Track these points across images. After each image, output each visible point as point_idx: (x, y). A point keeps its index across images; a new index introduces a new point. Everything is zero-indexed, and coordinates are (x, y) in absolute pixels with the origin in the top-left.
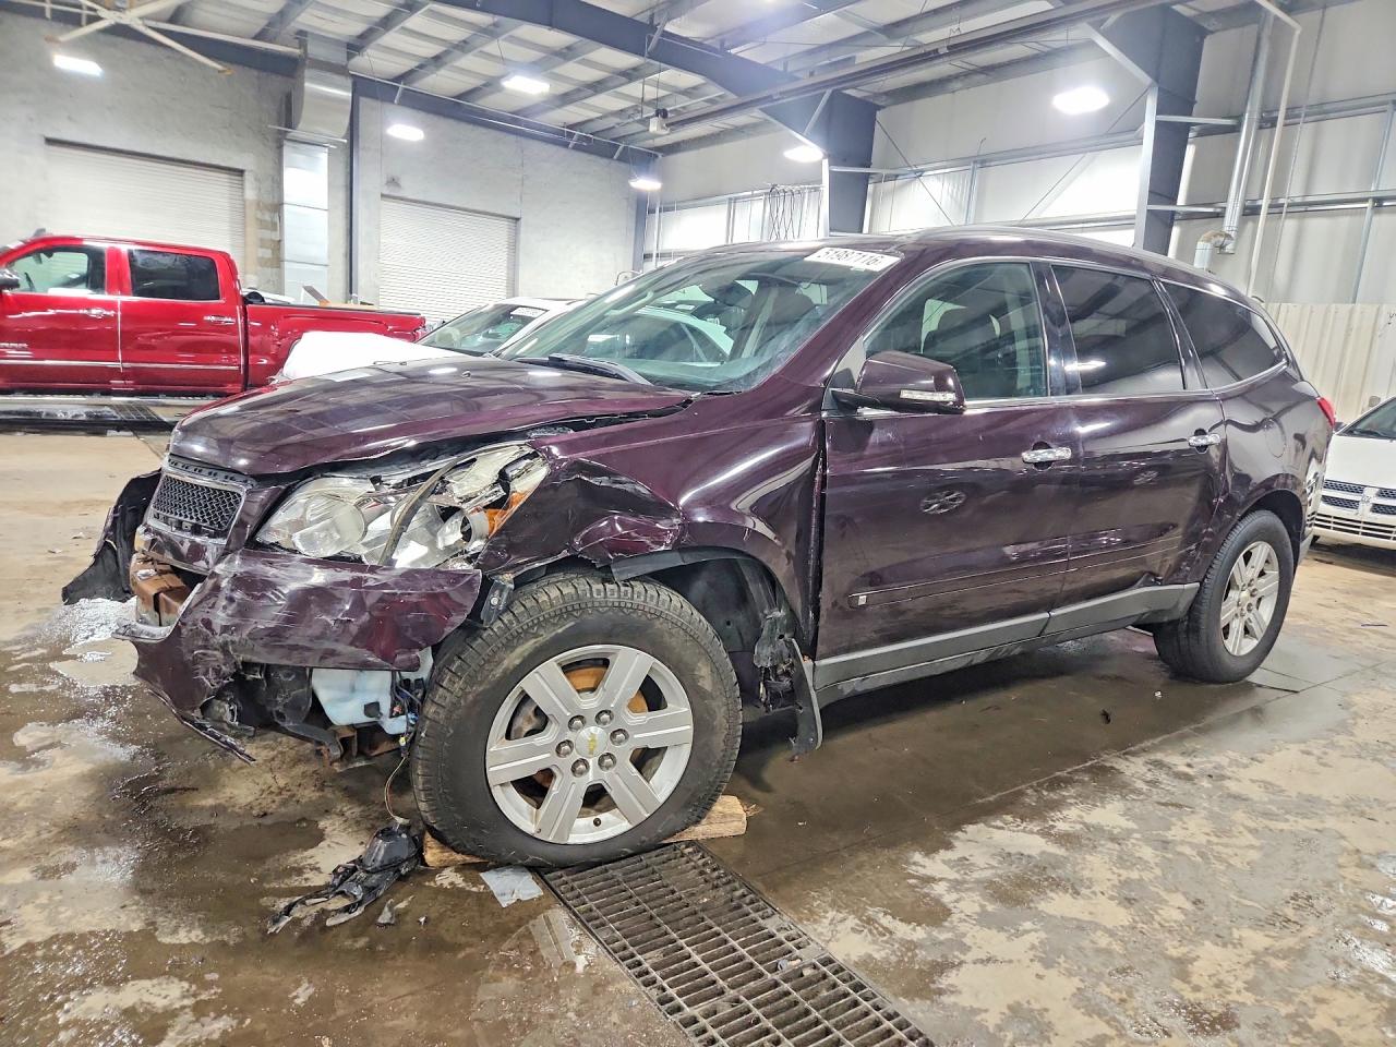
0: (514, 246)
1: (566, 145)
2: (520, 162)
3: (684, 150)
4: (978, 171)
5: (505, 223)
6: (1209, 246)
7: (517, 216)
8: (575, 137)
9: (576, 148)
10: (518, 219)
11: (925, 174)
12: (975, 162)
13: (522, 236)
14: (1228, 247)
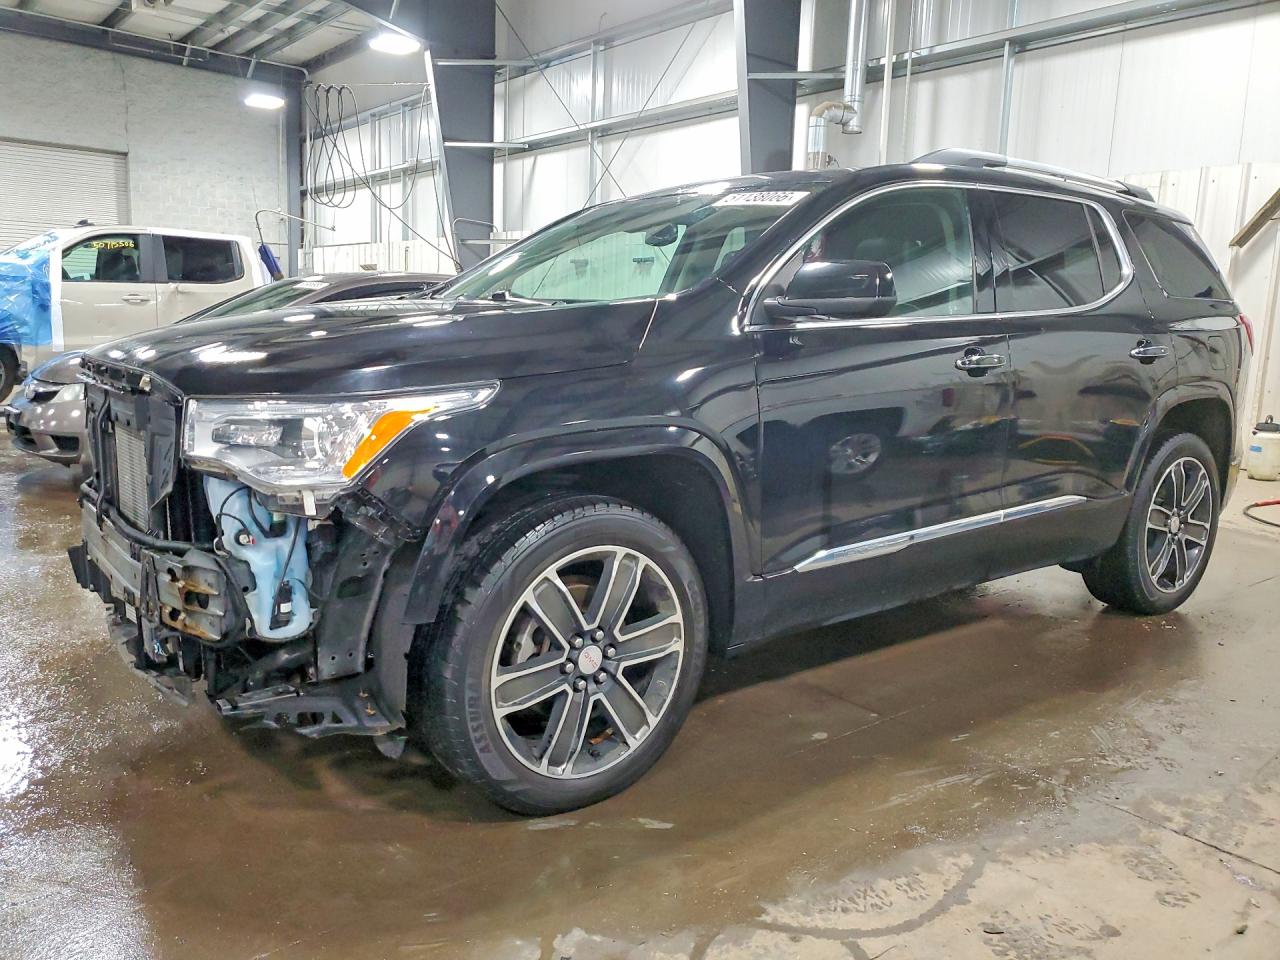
0: (123, 187)
1: (179, 63)
2: (122, 83)
3: (329, 63)
4: (600, 56)
5: (110, 160)
6: (822, 122)
7: (123, 149)
8: (187, 53)
9: (191, 65)
10: (126, 154)
11: (552, 64)
12: (597, 43)
13: (132, 175)
14: (851, 123)
